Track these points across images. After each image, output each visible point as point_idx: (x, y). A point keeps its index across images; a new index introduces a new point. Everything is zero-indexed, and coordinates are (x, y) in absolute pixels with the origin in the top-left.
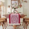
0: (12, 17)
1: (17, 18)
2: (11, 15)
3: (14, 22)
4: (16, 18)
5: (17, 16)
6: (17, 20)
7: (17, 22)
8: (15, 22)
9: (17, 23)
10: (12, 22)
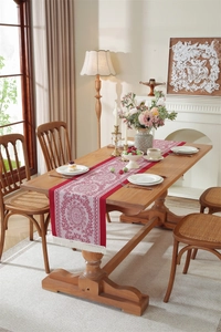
0: (64, 203)
1: (89, 212)
2: (62, 191)
3: (75, 231)
4: (87, 216)
5: (91, 204)
6: (90, 226)
7: (92, 238)
8: (79, 232)
9: (88, 241)
10: (64, 232)
